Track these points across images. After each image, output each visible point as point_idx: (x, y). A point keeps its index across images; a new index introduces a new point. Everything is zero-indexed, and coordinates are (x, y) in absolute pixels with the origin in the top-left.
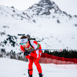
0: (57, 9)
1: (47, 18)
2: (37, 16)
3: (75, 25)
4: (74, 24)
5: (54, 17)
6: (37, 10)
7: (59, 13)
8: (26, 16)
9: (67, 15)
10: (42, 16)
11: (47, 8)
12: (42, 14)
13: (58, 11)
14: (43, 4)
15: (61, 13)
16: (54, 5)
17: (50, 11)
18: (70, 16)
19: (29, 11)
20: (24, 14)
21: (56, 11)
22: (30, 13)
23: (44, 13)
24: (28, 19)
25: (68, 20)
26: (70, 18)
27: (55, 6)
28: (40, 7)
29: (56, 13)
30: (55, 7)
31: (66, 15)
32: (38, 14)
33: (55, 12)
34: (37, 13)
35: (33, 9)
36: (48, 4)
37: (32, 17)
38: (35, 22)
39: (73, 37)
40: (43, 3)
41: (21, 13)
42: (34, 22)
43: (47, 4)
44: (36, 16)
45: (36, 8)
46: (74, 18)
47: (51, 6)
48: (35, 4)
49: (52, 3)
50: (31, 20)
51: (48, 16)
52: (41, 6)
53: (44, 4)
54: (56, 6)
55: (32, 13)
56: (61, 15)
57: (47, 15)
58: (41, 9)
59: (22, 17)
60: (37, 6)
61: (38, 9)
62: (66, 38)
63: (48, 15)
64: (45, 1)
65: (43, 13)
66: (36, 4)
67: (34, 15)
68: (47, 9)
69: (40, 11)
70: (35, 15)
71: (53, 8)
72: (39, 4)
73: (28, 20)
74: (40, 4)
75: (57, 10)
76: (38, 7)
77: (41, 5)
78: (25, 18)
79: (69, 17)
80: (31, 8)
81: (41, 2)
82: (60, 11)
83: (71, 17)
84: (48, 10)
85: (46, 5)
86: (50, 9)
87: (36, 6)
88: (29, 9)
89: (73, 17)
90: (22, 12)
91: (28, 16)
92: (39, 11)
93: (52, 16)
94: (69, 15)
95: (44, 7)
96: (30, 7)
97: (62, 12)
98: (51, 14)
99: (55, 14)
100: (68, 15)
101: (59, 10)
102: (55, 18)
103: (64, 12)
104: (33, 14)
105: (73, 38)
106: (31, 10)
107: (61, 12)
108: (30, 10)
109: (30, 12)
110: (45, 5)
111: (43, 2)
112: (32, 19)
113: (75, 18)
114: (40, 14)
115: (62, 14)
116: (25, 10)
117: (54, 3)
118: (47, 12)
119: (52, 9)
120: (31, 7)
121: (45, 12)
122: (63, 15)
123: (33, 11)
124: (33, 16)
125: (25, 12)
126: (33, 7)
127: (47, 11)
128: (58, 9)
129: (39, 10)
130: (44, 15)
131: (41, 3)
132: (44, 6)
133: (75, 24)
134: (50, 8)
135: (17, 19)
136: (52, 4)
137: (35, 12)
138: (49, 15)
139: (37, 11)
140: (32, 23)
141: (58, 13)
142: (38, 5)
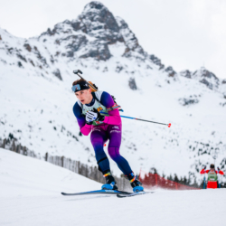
0: (132, 44)
1: (98, 68)
2: (69, 58)
3: (183, 103)
4: (182, 97)
5: (121, 69)
6: (70, 41)
7: (137, 58)
8: (32, 56)
9: (162, 66)
10: (83, 60)
11: (103, 39)
12: (85, 56)
13: (136, 53)
14: (90, 25)
15: (143, 60)
16: (123, 32)
17: (112, 48)
18: (170, 72)
19: (45, 40)
20: (28, 47)
21: (128, 50)
22: (49, 47)
23: (92, 54)
24: (41, 67)
25: (164, 83)
26: (171, 79)
27: (127, 36)
28: (80, 33)
29: (129, 56)
30: (126, 39)
31: (158, 67)
32: (71, 54)
33: (124, 55)
34: (69, 50)
35: (56, 36)
36: (105, 28)
37: (52, 61)
38: (61, 78)
39: (174, 137)
40: (89, 21)
41: (19, 44)
42: (56, 79)
43: (103, 24)
44: (66, 59)
45: (66, 35)
46: (184, 79)
47: (115, 33)
48: (64, 22)
49: (120, 25)
50: (48, 70)
51: (102, 64)
52: (85, 31)
53: (96, 24)
54: (131, 37)
55: (53, 48)
56: (144, 65)
57: (98, 60)
58: (84, 40)
59: (20, 57)
60: (72, 28)
61: (75, 37)
62: (151, 140)
63: (102, 61)
64: (97, 17)
65: (87, 52)
66: (69, 23)
67: (60, 55)
68: (102, 42)
69: (79, 45)
70: (64, 55)
71: (121, 40)
72: (78, 23)
73: (38, 69)
74: (82, 25)
75: (133, 49)
76: (75, 33)
77: (85, 26)
78: (32, 62)
79: (167, 74)
80: (50, 33)
81: (84, 17)
82: (142, 52)
83: (173, 74)
84: (106, 45)
85: (100, 27)
86: (109, 43)
87: (67, 27)
88: (45, 33)
89: (178, 76)
90: (23, 44)
91: (40, 57)
92: (76, 44)
93: (115, 65)
94: (169, 69)
95: (92, 35)
96: (49, 30)
97: (148, 58)
98: (111, 59)
99: (124, 61)
100: (166, 67)
101: (137, 49)
102: (123, 71)
103: (153, 58)
104: (58, 53)
105: (174, 142)
106: (51, 39)
107: (143, 57)
108: (47, 37)
109: (46, 44)
110: (95, 29)
111: (92, 20)
112: (53, 68)
113: (187, 79)
114: (78, 54)
115: (148, 62)
116: (34, 38)
117: (125, 25)
118: (100, 50)
119: (118, 43)
120: (52, 29)
121: (95, 49)
122: (148, 67)
123: (58, 42)
124: (55, 58)
125: (32, 44)
126: (57, 30)
127: (102, 48)
128: (137, 45)
129: (77, 40)
130: (91, 60)
131: (84, 21)
132: (93, 32)
133: (185, 99)
134: (112, 40)
135: (5, 62)
136: (118, 29)
137: (63, 48)
138: (105, 60)
139: (70, 46)
140: (51, 80)
141: (134, 59)
142: (76, 26)
